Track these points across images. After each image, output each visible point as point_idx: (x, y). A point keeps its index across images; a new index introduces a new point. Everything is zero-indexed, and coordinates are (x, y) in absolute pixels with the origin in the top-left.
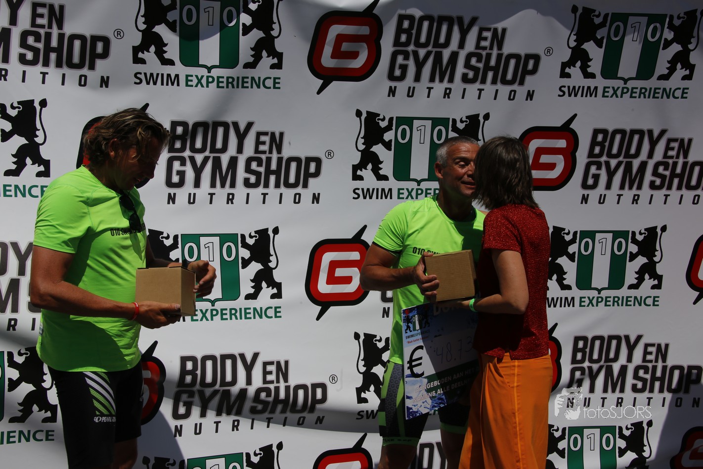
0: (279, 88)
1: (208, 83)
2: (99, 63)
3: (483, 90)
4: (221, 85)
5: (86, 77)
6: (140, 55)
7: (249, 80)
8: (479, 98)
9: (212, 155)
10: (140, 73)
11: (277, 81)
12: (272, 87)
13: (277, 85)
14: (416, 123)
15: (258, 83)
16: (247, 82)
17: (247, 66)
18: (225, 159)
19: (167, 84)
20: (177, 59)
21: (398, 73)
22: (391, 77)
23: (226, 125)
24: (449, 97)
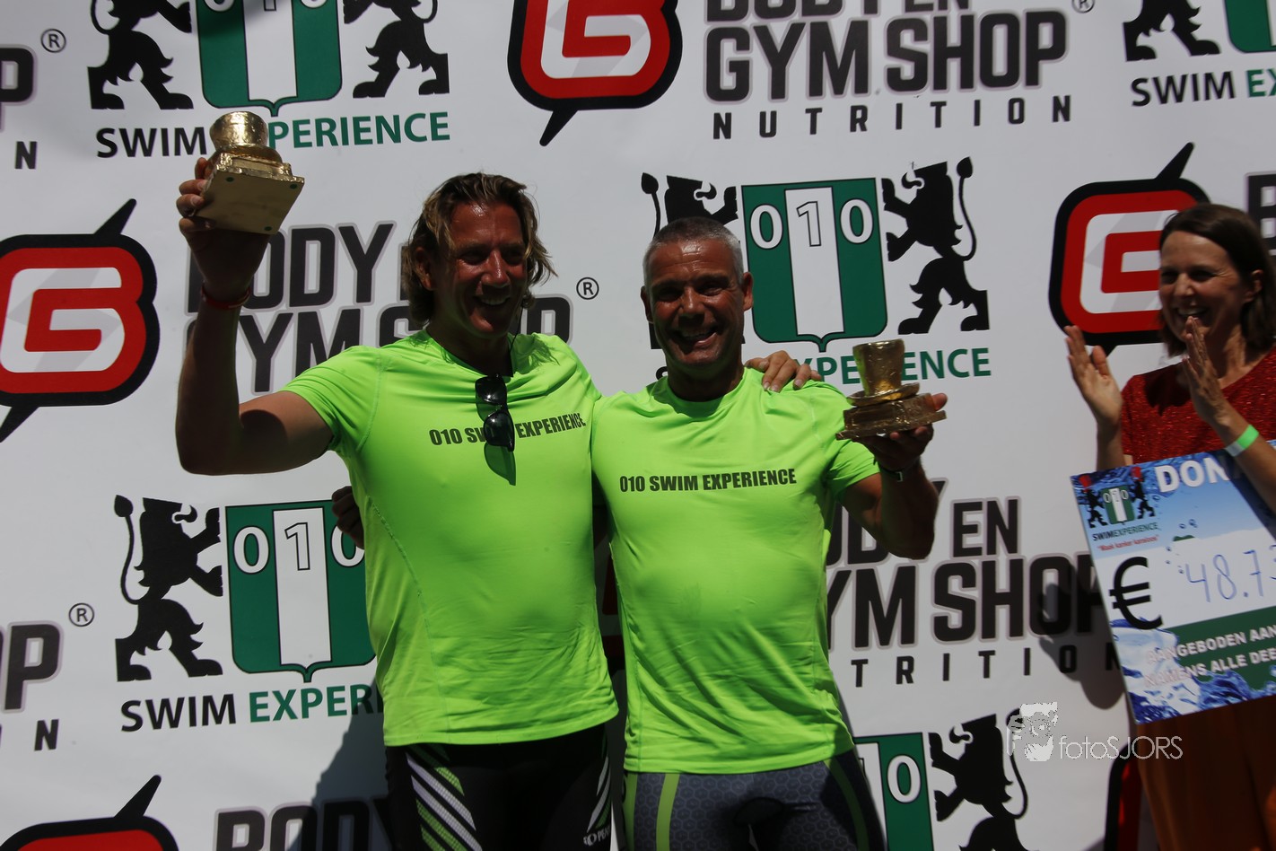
0: (447, 137)
1: (273, 138)
2: (11, 112)
3: (944, 104)
4: (303, 139)
6: (108, 88)
7: (372, 124)
8: (938, 124)
9: (297, 310)
10: (111, 131)
11: (440, 120)
12: (429, 137)
13: (441, 132)
14: (793, 198)
15: (393, 130)
16: (368, 130)
17: (362, 91)
18: (329, 318)
19: (178, 152)
20: (196, 92)
21: (728, 81)
22: (715, 91)
23: (324, 236)
24: (863, 128)
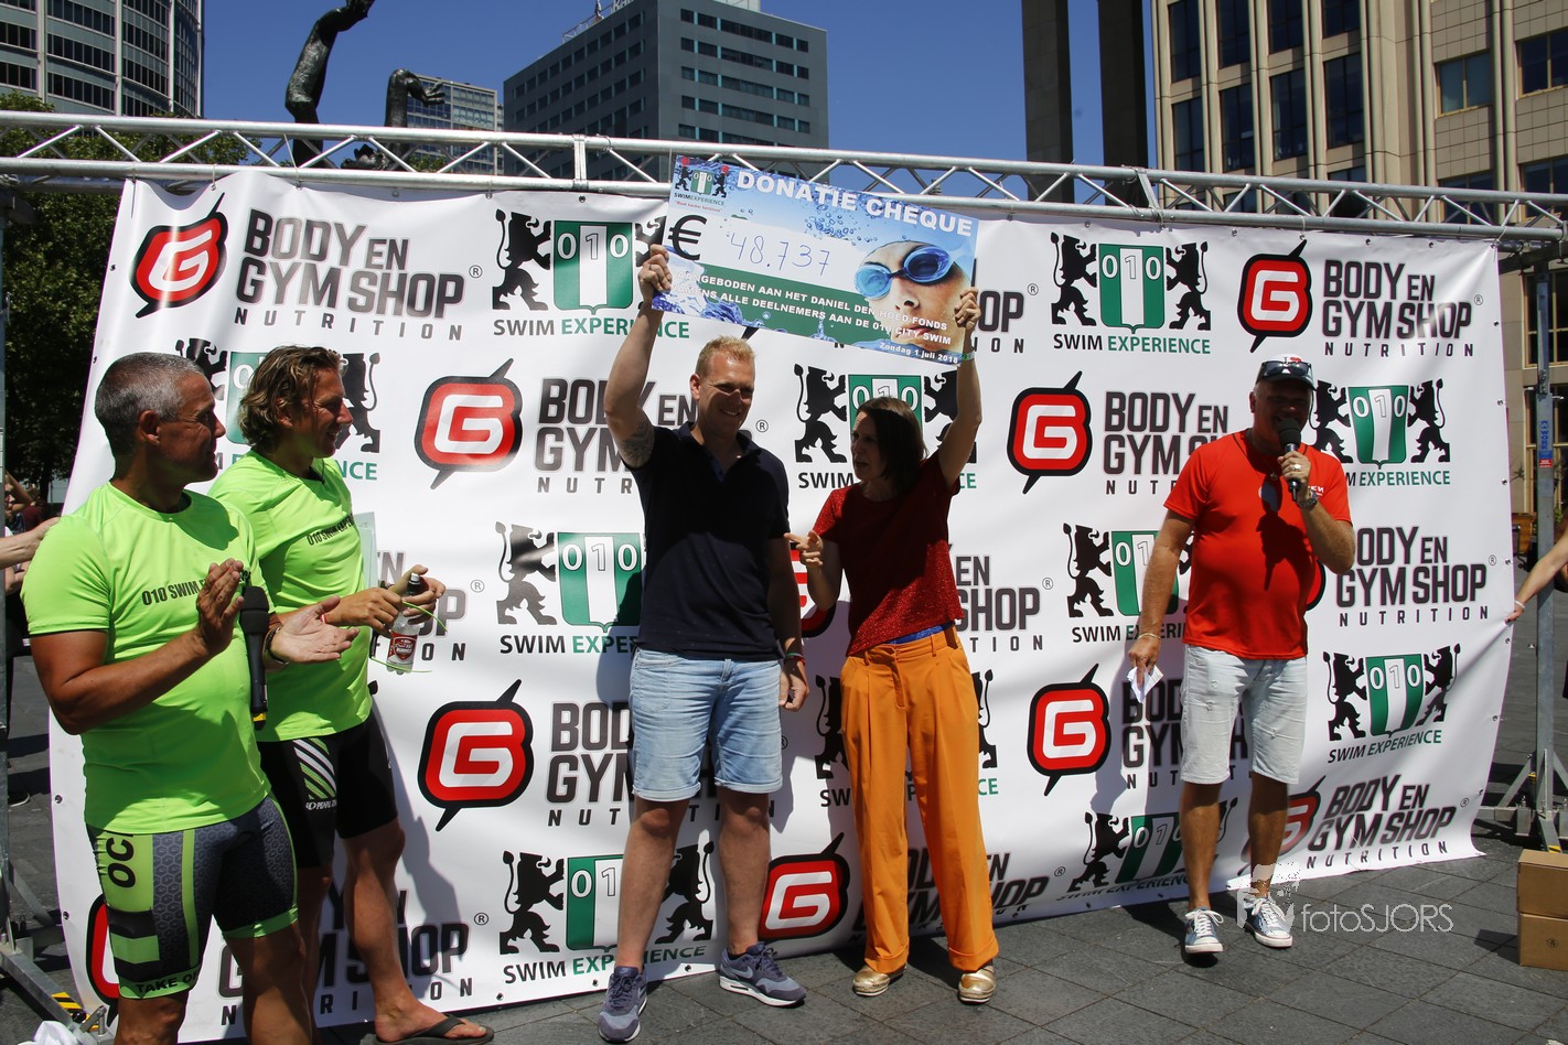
0: (687, 337)
1: (592, 327)
2: (448, 307)
4: (609, 329)
5: (431, 327)
6: (502, 298)
9: (599, 427)
10: (502, 321)
11: (684, 327)
12: (677, 335)
13: (684, 333)
14: (877, 383)
19: (538, 334)
20: (550, 301)
